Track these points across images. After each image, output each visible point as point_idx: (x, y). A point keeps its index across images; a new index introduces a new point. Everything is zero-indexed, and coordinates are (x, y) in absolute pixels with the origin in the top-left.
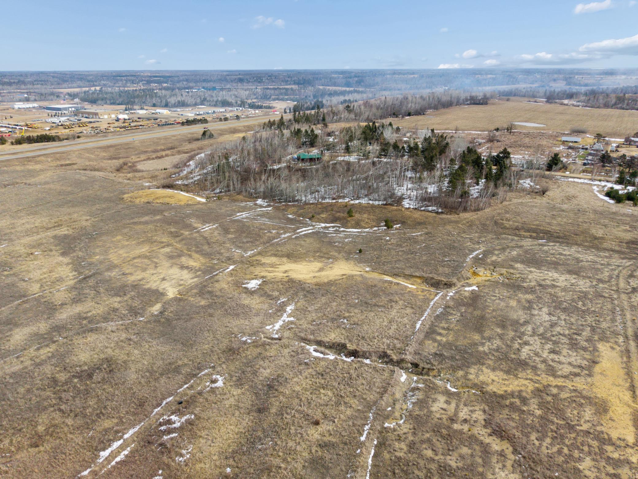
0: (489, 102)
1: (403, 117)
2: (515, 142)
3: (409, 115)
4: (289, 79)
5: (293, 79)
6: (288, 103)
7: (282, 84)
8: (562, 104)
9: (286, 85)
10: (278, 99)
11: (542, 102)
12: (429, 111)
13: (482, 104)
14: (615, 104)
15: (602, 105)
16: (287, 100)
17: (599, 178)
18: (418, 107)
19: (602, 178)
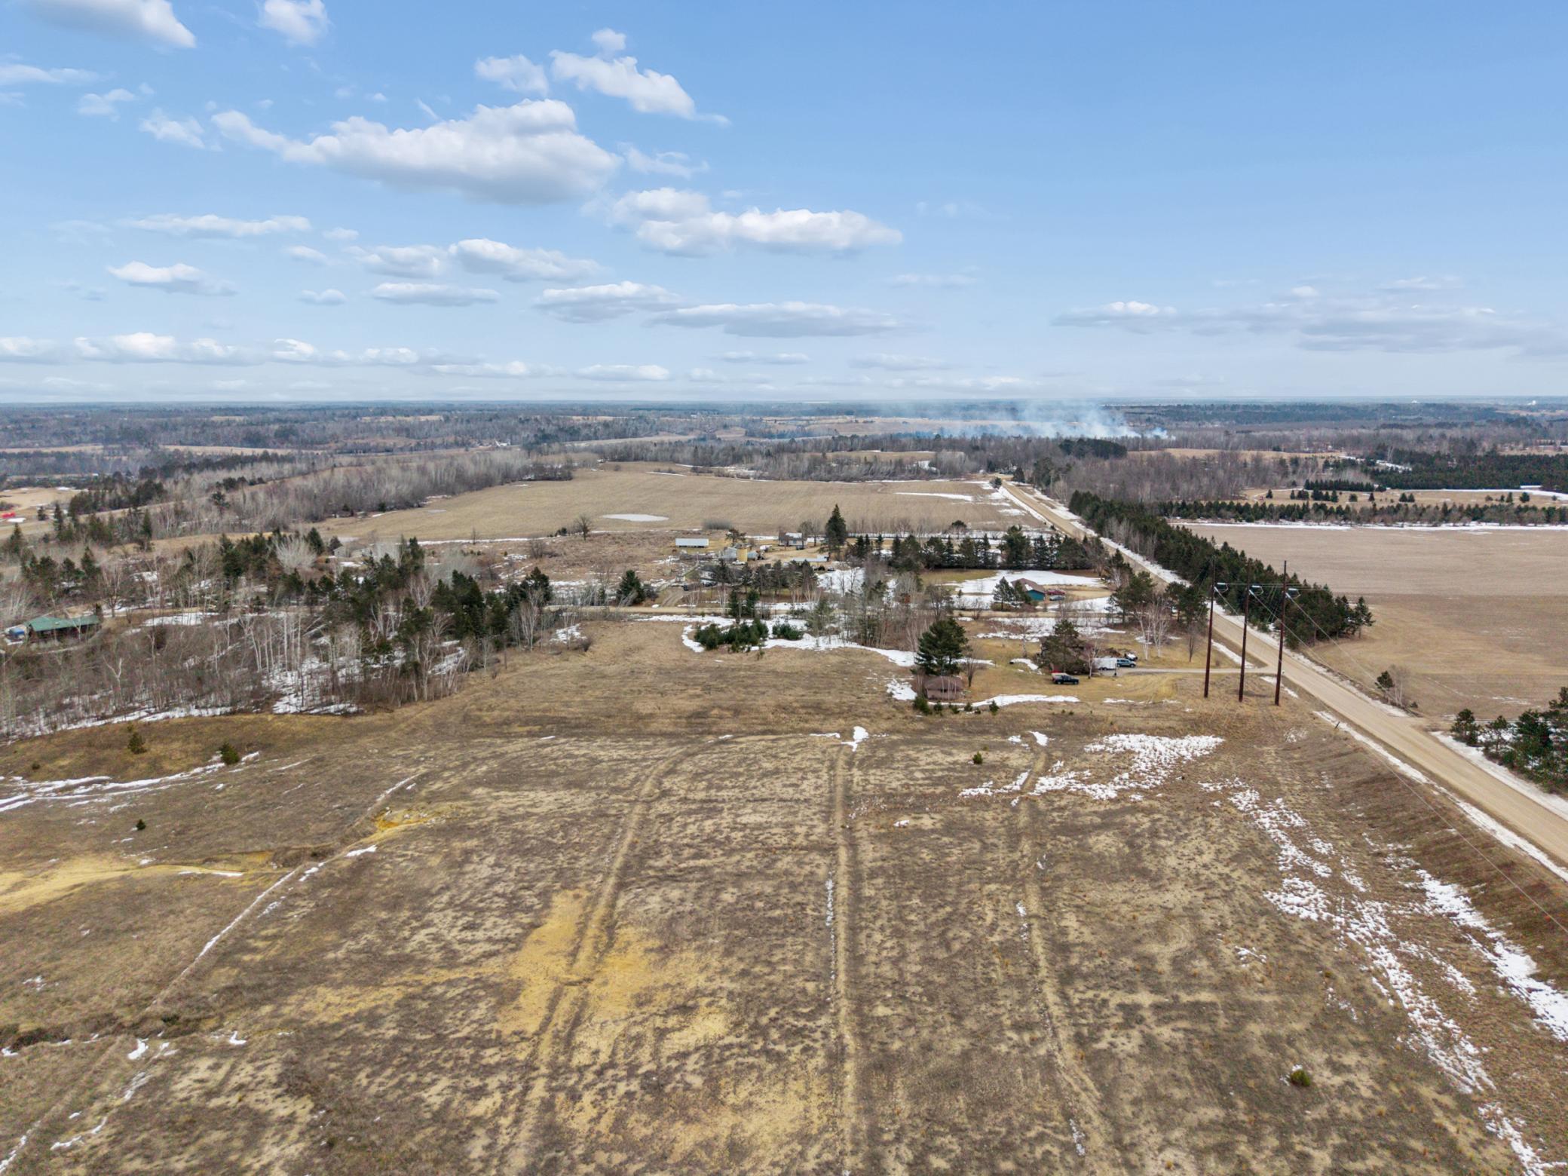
0: (574, 474)
1: (365, 515)
2: (588, 554)
3: (382, 508)
4: (77, 429)
5: (90, 429)
6: (60, 493)
7: (55, 441)
8: (720, 474)
9: (67, 444)
10: (29, 483)
11: (683, 472)
12: (434, 499)
13: (560, 479)
14: (809, 472)
15: (785, 475)
16: (58, 484)
17: (700, 610)
18: (405, 489)
19: (706, 610)
